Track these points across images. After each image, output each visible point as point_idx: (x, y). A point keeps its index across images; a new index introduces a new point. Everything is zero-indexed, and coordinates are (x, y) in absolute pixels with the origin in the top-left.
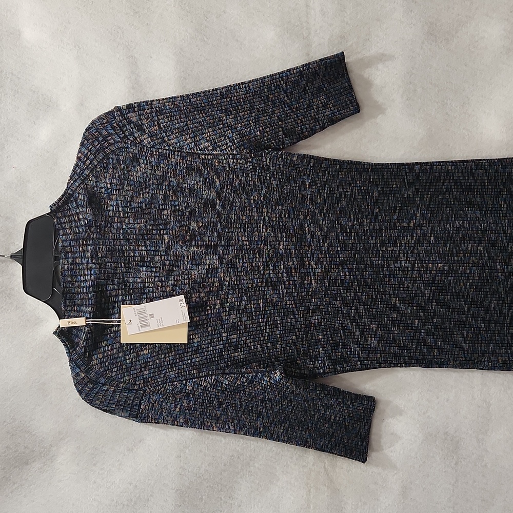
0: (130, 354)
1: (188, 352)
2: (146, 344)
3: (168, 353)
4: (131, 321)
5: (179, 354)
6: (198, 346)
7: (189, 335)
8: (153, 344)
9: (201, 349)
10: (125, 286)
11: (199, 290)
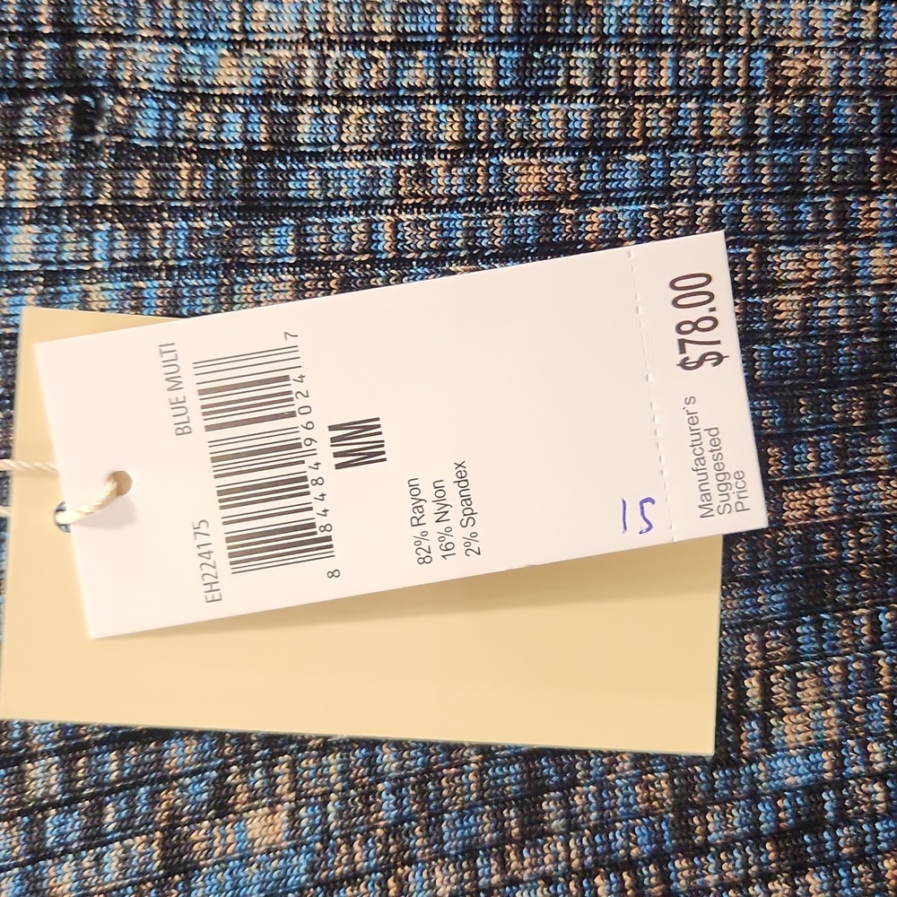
0: (95, 838)
1: (703, 850)
2: (275, 743)
3: (498, 849)
4: (120, 482)
5: (617, 867)
6: (813, 790)
7: (731, 675)
8: (348, 745)
9: (843, 819)
10: (84, 120)
11: (842, 214)
